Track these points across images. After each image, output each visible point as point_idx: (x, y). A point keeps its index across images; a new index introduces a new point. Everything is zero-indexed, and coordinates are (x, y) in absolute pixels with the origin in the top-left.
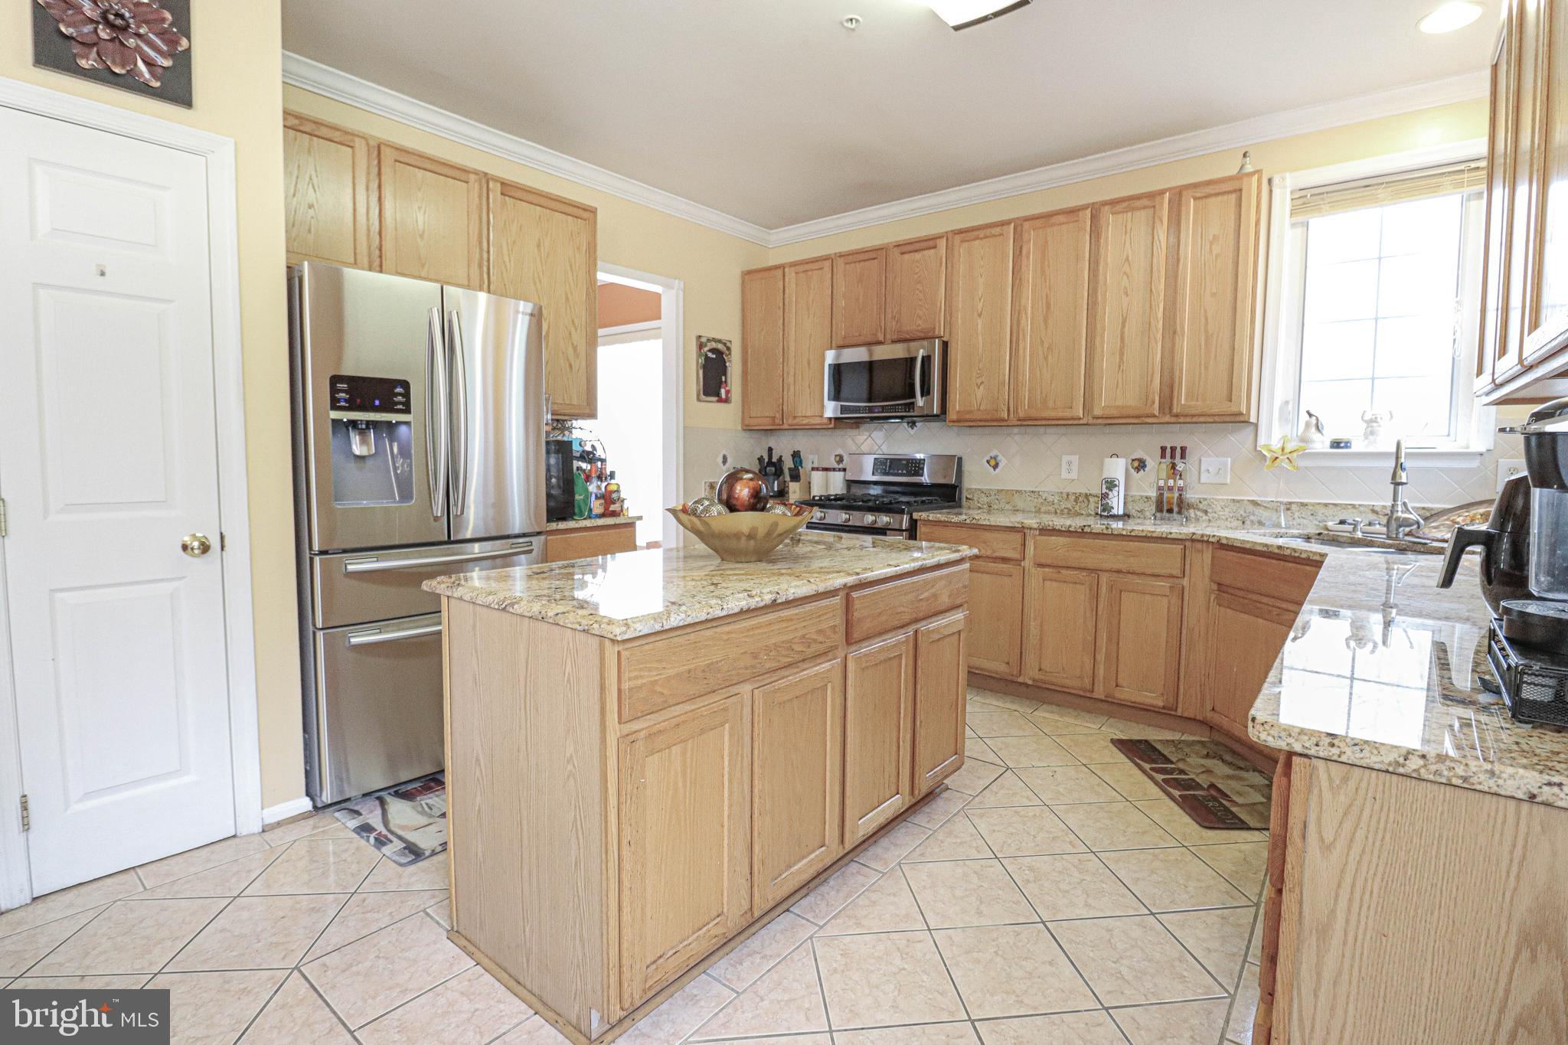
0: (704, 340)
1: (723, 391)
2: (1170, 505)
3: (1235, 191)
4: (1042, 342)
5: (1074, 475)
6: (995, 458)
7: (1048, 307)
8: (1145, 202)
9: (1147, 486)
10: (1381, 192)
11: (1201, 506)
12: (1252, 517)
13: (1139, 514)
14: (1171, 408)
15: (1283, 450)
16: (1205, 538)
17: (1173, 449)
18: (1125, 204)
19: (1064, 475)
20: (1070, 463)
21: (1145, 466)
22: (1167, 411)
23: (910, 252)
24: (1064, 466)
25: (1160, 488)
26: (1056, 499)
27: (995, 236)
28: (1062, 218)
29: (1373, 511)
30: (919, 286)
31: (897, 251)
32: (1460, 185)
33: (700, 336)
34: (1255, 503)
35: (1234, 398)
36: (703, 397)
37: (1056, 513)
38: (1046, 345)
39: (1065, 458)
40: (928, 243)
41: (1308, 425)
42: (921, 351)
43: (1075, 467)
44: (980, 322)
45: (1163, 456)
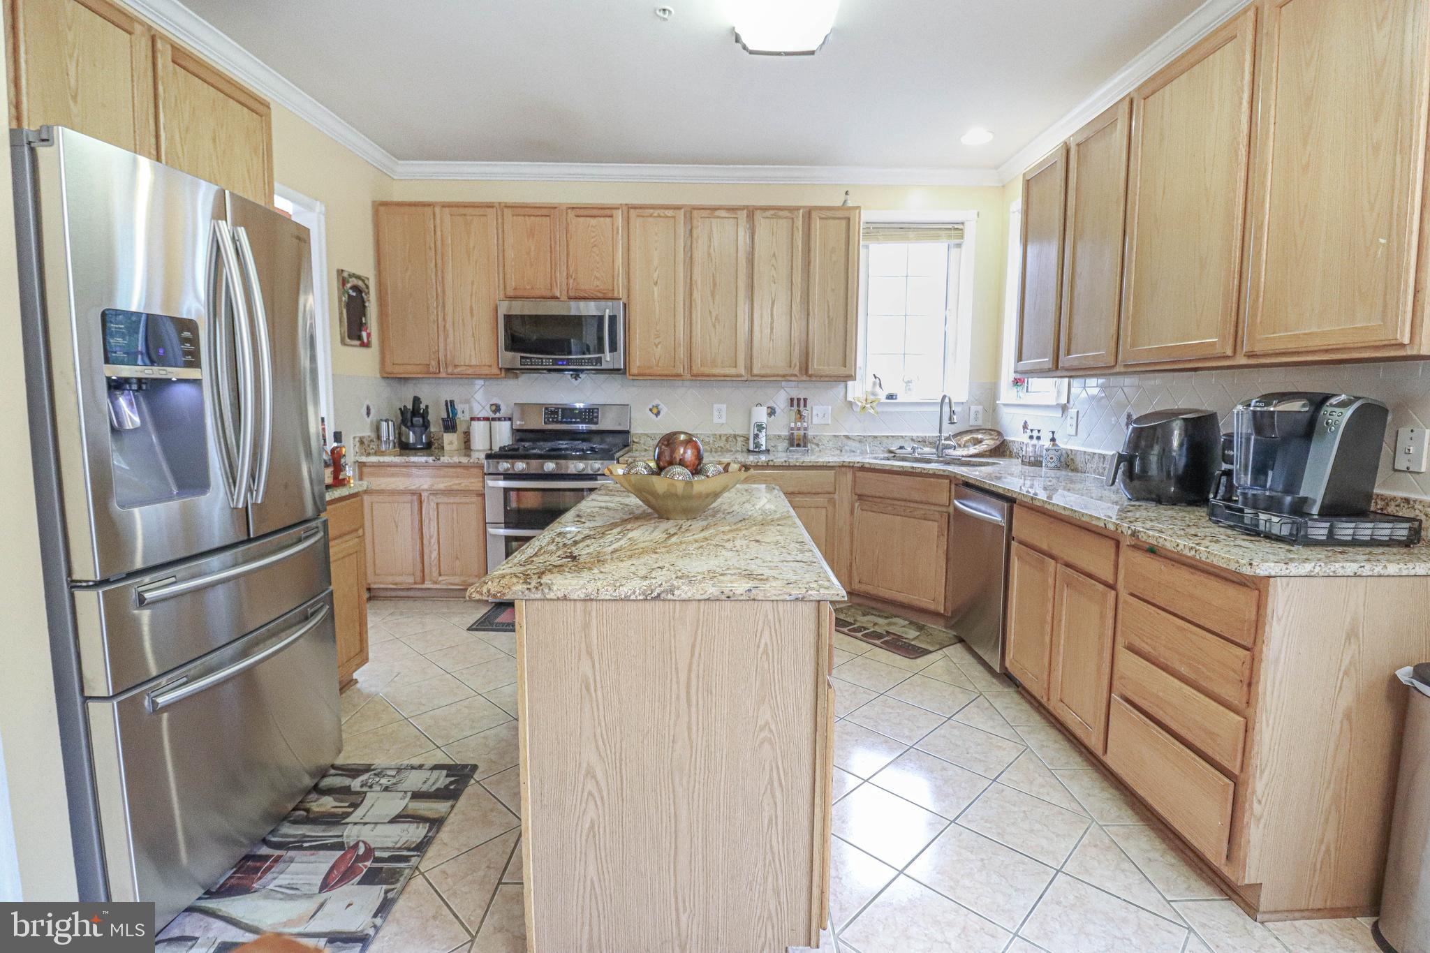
0: (345, 275)
1: (364, 334)
2: (797, 441)
3: (845, 218)
4: (710, 312)
5: (723, 420)
6: (657, 407)
7: (715, 285)
8: (786, 213)
9: (781, 425)
10: (911, 234)
11: (815, 441)
12: (846, 447)
13: (773, 449)
14: (807, 370)
15: (866, 400)
16: (851, 465)
17: (799, 400)
18: (772, 212)
19: (716, 420)
20: (720, 410)
21: (775, 412)
22: (804, 372)
23: (587, 216)
24: (716, 413)
25: (792, 429)
26: (711, 440)
27: (668, 217)
28: (723, 213)
29: (913, 440)
30: (595, 249)
31: (571, 214)
32: (950, 237)
33: (342, 271)
34: (847, 437)
35: (847, 364)
36: (348, 340)
37: (711, 451)
38: (714, 315)
39: (716, 406)
40: (604, 211)
41: (874, 384)
42: (607, 311)
43: (724, 413)
44: (656, 289)
45: (792, 405)
